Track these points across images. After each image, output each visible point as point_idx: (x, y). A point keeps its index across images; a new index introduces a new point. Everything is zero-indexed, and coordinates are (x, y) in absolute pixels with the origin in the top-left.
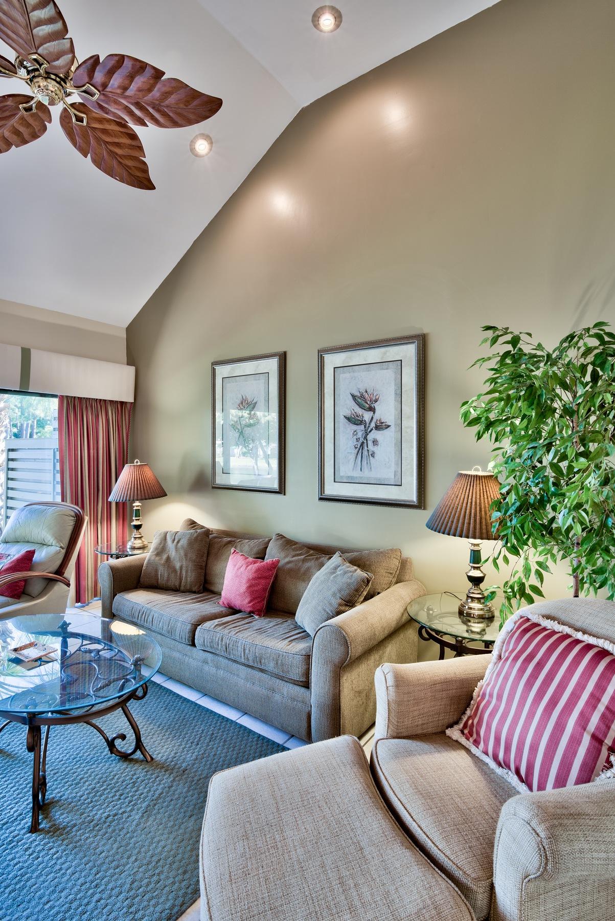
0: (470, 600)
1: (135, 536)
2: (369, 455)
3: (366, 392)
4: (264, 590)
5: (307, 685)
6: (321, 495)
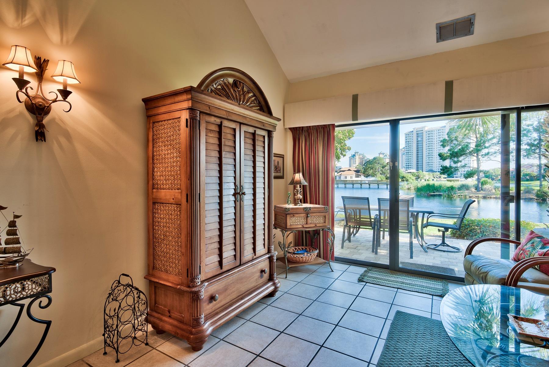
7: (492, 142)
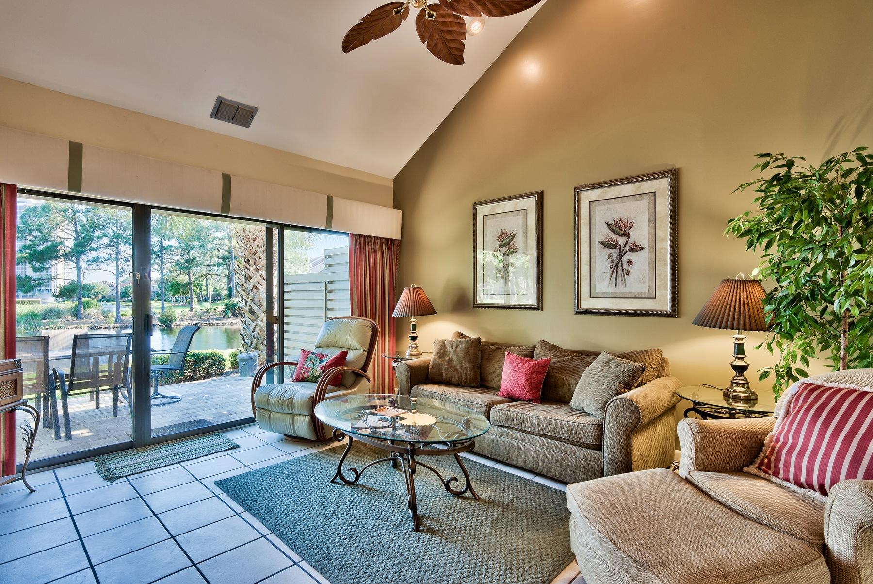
0: (734, 385)
1: (412, 346)
2: (623, 273)
3: (621, 220)
4: (540, 382)
5: (599, 447)
6: (578, 309)
7: (101, 242)
